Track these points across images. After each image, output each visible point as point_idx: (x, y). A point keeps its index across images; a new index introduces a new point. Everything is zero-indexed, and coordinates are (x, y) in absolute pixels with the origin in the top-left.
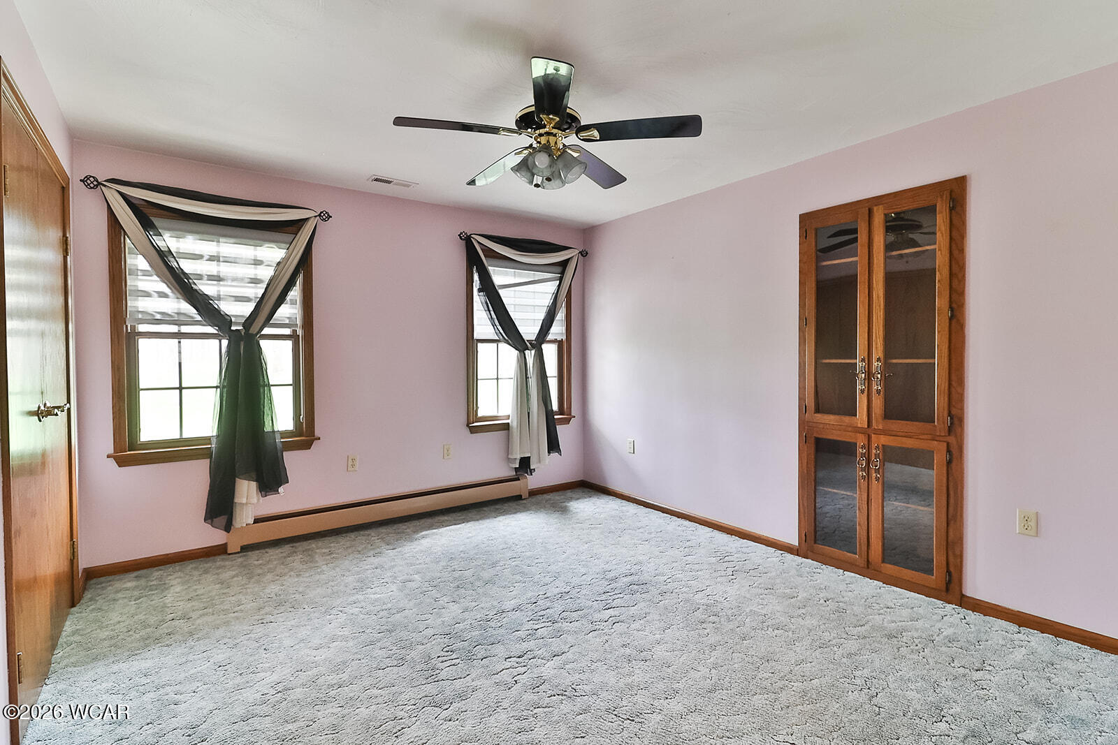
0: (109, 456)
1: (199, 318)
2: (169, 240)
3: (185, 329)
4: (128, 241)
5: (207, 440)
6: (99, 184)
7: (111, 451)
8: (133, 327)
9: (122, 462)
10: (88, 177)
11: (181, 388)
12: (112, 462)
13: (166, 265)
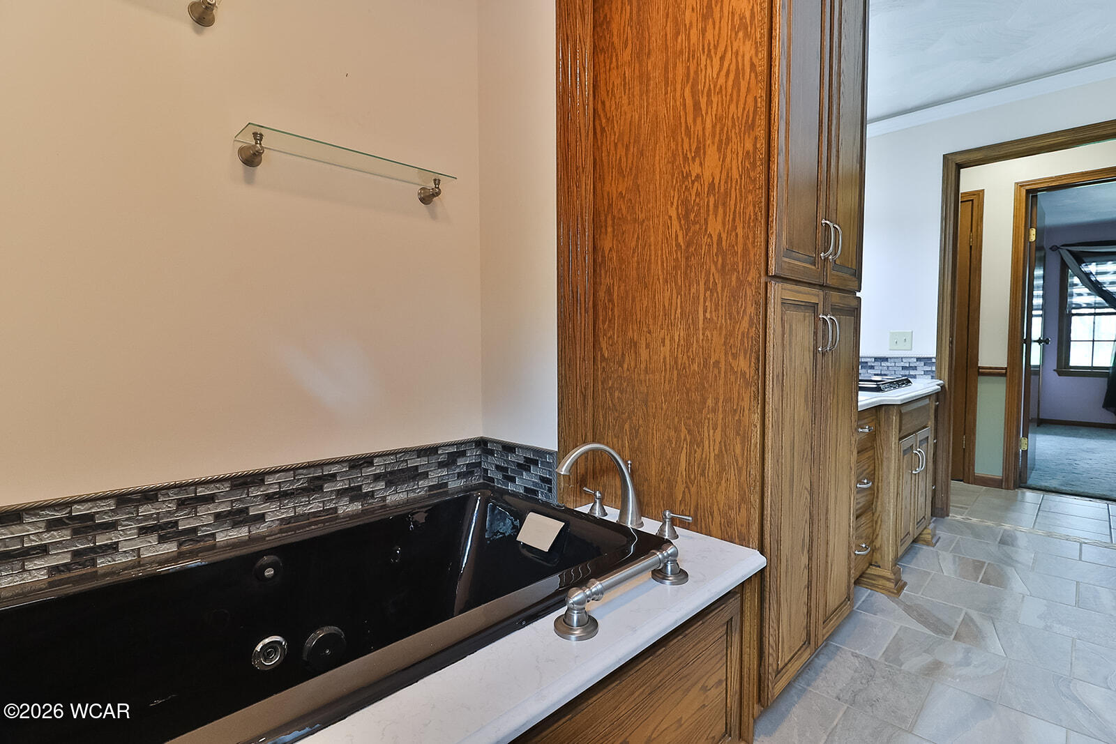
0: (1054, 370)
1: (1107, 305)
2: (1092, 268)
3: (1098, 311)
4: (1070, 271)
5: (1107, 368)
6: (1058, 248)
7: (1055, 368)
8: (1070, 311)
9: (1060, 373)
10: (1053, 246)
11: (1093, 341)
12: (1056, 373)
13: (1088, 280)
